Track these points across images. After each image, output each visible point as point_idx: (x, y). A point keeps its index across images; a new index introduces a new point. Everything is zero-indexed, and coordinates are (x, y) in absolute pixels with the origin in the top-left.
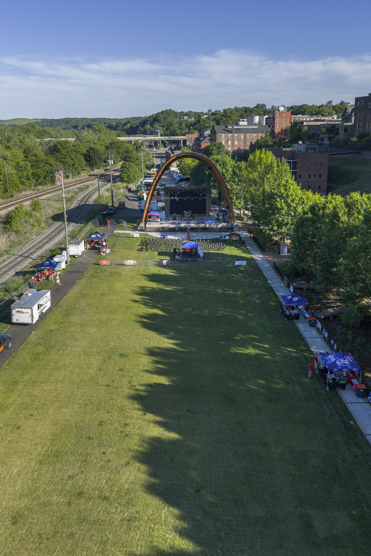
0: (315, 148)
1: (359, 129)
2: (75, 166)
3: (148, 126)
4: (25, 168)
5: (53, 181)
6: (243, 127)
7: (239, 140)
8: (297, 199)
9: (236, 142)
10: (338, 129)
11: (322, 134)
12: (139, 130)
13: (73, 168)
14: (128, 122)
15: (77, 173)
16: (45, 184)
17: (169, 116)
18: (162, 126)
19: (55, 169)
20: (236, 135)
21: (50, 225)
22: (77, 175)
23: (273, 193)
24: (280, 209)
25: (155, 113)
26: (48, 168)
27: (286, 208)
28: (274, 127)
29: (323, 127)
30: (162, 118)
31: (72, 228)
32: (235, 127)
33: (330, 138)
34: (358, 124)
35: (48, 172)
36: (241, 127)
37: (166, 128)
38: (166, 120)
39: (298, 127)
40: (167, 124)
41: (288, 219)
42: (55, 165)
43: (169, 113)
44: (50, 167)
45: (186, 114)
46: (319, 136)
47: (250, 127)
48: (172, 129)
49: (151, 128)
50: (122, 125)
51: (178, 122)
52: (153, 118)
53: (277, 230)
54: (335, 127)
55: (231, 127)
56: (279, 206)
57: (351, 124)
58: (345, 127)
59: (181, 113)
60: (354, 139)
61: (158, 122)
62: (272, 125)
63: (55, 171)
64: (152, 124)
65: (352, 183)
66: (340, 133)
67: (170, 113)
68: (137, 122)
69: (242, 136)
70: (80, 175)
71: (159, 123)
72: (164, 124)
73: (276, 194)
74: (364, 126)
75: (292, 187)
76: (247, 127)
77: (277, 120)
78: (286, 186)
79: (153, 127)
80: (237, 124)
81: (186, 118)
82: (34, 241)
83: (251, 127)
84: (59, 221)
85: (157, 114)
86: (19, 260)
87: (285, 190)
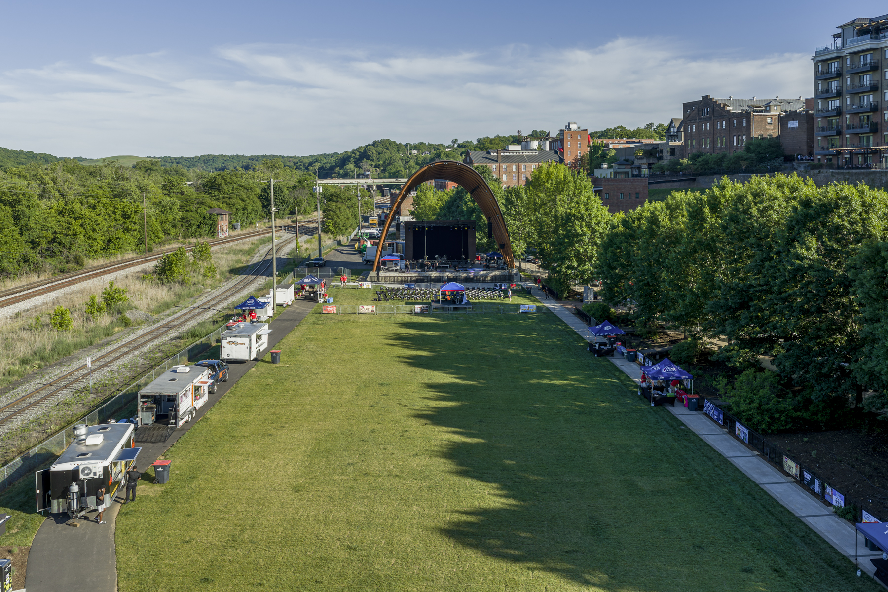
0: (627, 173)
1: (691, 149)
2: (246, 211)
3: (351, 166)
4: (170, 208)
5: (212, 232)
6: (514, 154)
7: (509, 173)
8: (604, 221)
9: (504, 176)
10: (661, 152)
11: (638, 159)
12: (335, 173)
13: (243, 214)
14: (316, 161)
15: (248, 223)
16: (200, 235)
17: (387, 149)
18: (376, 166)
19: (217, 212)
20: (504, 166)
21: (228, 279)
22: (248, 225)
23: (570, 213)
24: (581, 235)
25: (363, 145)
26: (204, 211)
27: (589, 233)
28: (562, 154)
29: (639, 150)
30: (375, 152)
31: (264, 281)
32: (502, 154)
33: (650, 164)
34: (689, 141)
35: (204, 218)
36: (511, 154)
37: (381, 169)
38: (382, 155)
39: (600, 152)
40: (384, 162)
41: (592, 249)
42: (216, 206)
43: (386, 144)
44: (208, 209)
45: (416, 147)
46: (633, 163)
47: (525, 154)
48: (394, 170)
49: (357, 169)
50: (304, 165)
51: (402, 159)
52: (360, 152)
53: (577, 268)
54: (656, 148)
55: (495, 154)
56: (579, 231)
57: (680, 143)
58: (672, 147)
59: (406, 145)
60: (685, 161)
61: (368, 159)
62: (560, 150)
63: (218, 215)
64: (357, 164)
66: (665, 157)
67: (388, 144)
68: (333, 161)
69: (514, 167)
70: (253, 226)
71: (371, 160)
72: (379, 163)
73: (574, 215)
74: (700, 144)
75: (596, 205)
76: (521, 154)
77: (567, 144)
78: (587, 204)
79: (360, 167)
80: (505, 150)
81: (415, 152)
82: (209, 295)
83: (528, 154)
84: (240, 275)
85: (367, 146)
86: (197, 311)
87: (587, 209)
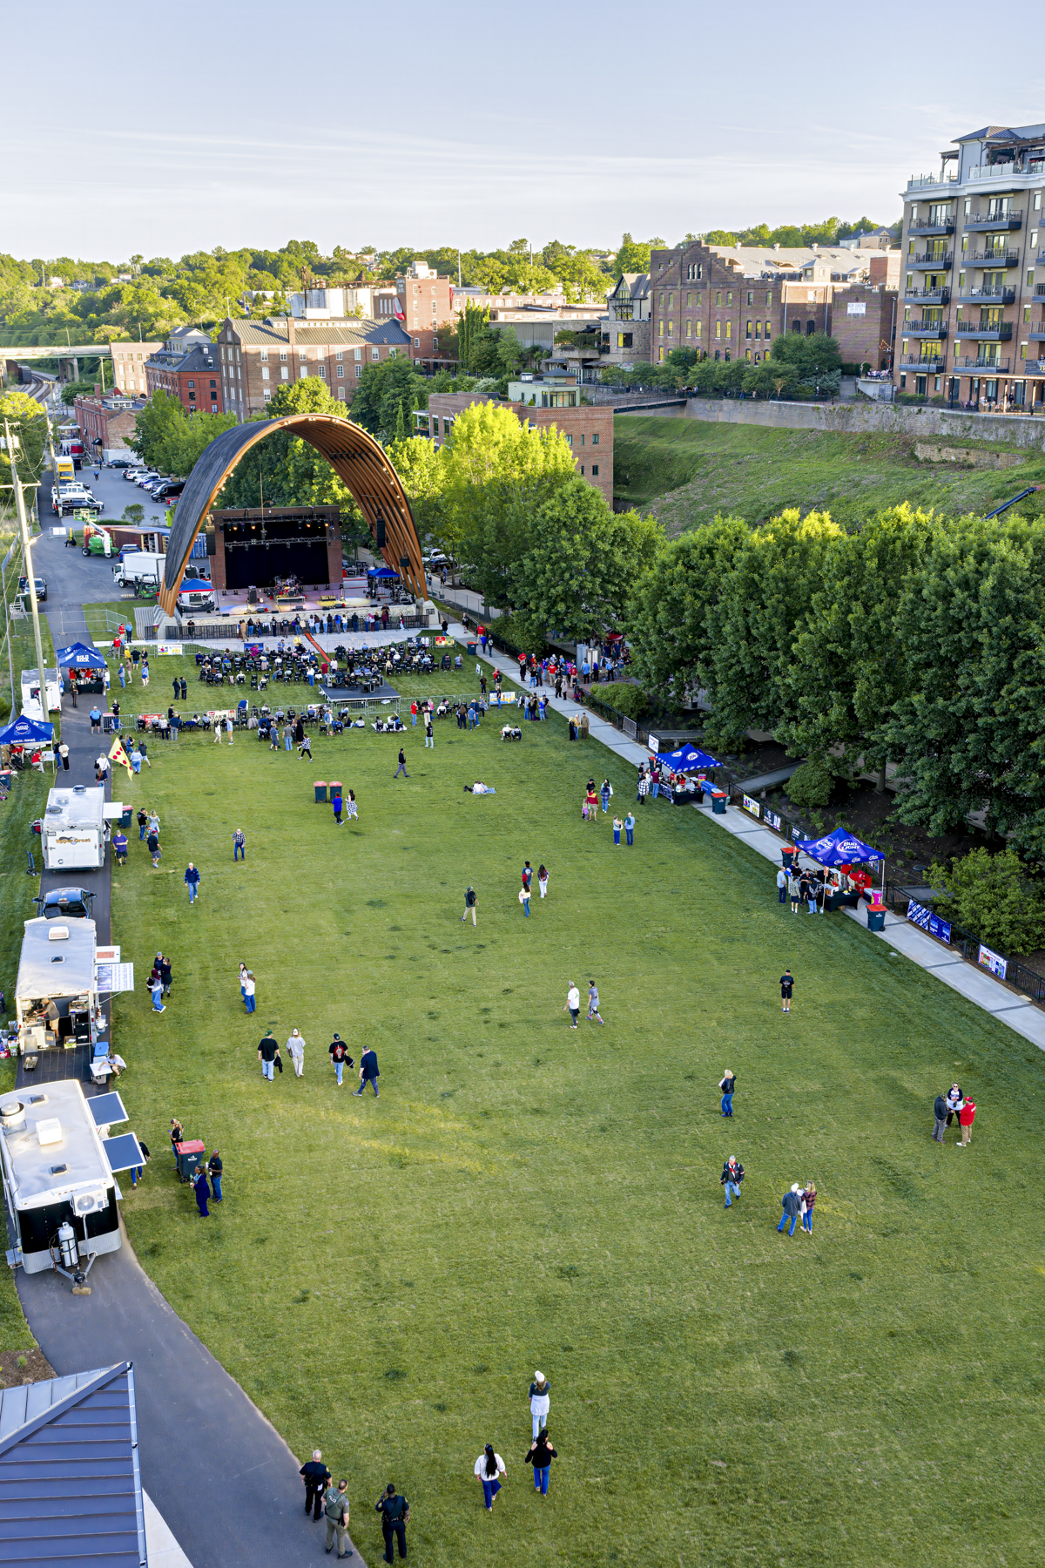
0: (572, 394)
1: (665, 338)
6: (318, 325)
7: (311, 364)
9: (304, 370)
10: (605, 336)
11: (562, 349)
20: (301, 349)
28: (404, 324)
32: (296, 325)
33: (584, 360)
34: (662, 324)
36: (312, 325)
39: (483, 327)
46: (550, 355)
47: (338, 326)
54: (594, 330)
55: (282, 326)
58: (627, 331)
62: (398, 316)
65: (683, 488)
66: (613, 349)
69: (320, 353)
74: (682, 331)
76: (331, 326)
77: (412, 305)
83: (343, 326)
